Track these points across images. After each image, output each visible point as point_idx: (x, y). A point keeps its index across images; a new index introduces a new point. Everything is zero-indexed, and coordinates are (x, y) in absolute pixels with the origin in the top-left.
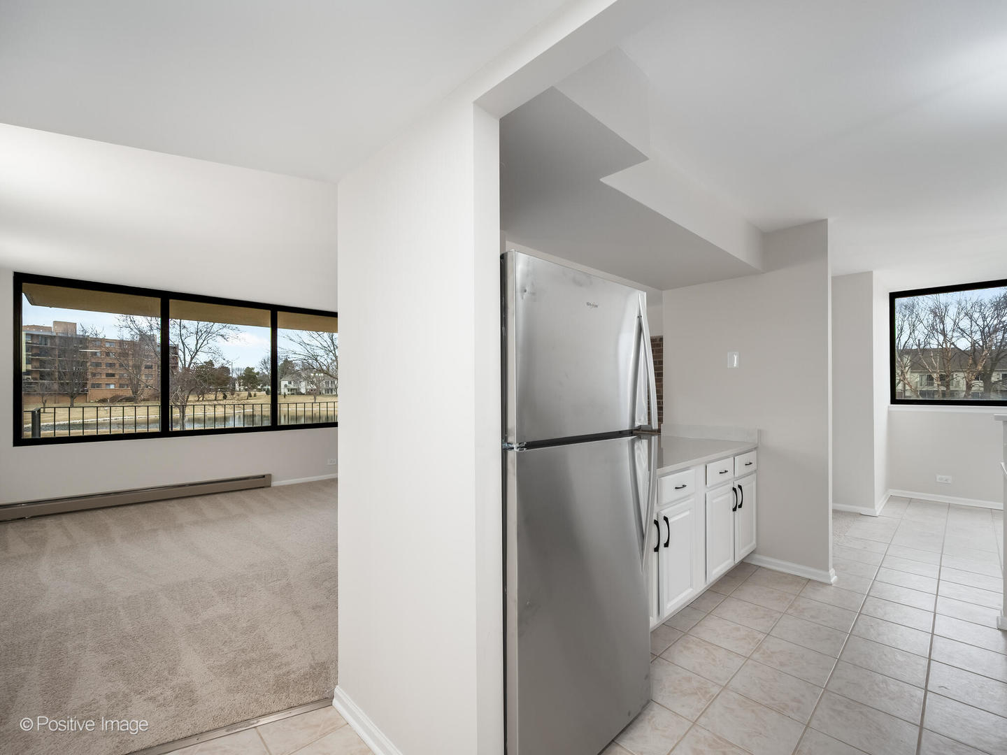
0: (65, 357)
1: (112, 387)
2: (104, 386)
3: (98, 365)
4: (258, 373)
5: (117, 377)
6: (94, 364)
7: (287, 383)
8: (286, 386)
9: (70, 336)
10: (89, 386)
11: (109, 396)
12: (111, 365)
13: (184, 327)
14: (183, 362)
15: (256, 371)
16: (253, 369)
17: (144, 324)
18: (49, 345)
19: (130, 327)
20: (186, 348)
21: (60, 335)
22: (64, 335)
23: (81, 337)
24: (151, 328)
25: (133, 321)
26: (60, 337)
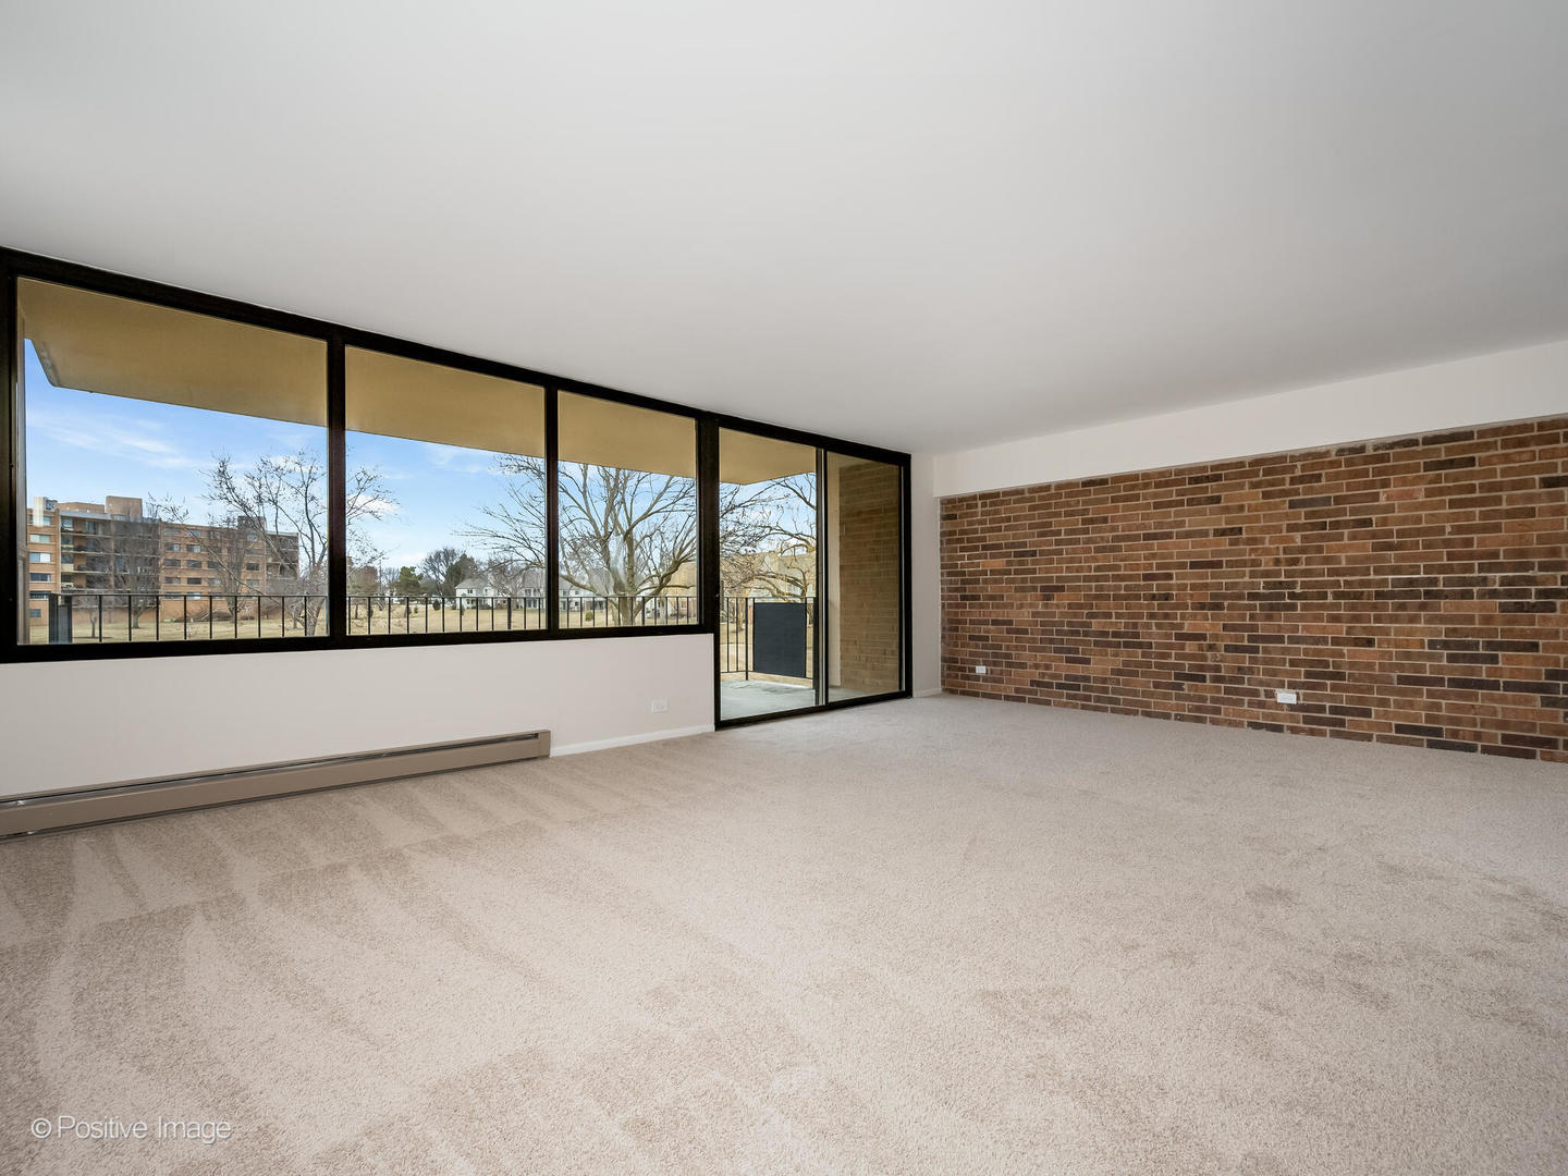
0: (125, 551)
3: (175, 563)
4: (421, 577)
5: (204, 583)
6: (169, 563)
7: (465, 592)
8: (464, 595)
9: (132, 520)
10: (161, 596)
12: (196, 565)
13: (313, 498)
14: (311, 554)
15: (418, 572)
16: (413, 569)
17: (249, 495)
18: (100, 534)
19: (226, 498)
20: (314, 532)
21: (118, 519)
22: (122, 519)
23: (150, 522)
24: (260, 500)
25: (231, 489)
26: (118, 523)
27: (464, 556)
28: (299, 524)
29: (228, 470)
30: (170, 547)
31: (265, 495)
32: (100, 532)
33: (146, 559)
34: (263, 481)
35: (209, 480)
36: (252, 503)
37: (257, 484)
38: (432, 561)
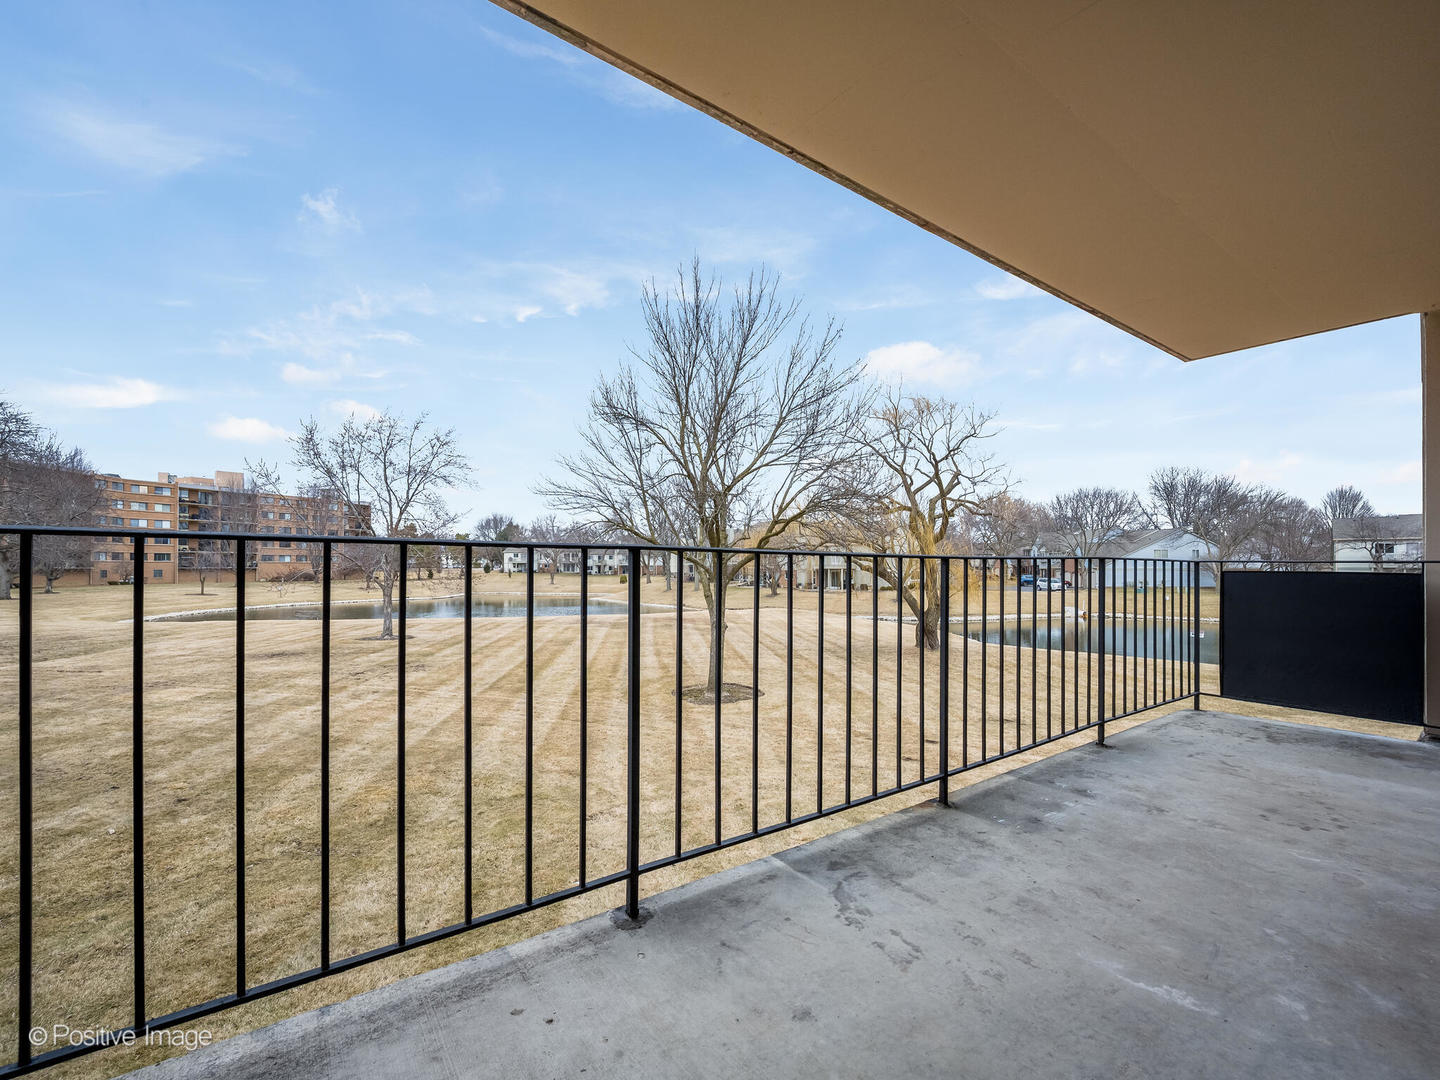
0: (229, 519)
1: (287, 559)
2: (277, 558)
4: (473, 541)
7: (512, 555)
8: (510, 559)
9: (235, 491)
10: (258, 558)
11: (285, 571)
13: (391, 463)
14: (389, 518)
15: (471, 538)
16: (467, 535)
17: (333, 461)
18: (210, 504)
19: (313, 464)
20: (393, 497)
21: (224, 490)
22: (227, 490)
23: (250, 492)
24: (343, 467)
25: (317, 455)
26: (224, 493)
27: (511, 523)
28: (378, 489)
29: (314, 438)
30: (265, 515)
31: (347, 461)
32: (210, 502)
33: (246, 525)
34: (346, 446)
35: (298, 446)
36: (336, 469)
37: (340, 449)
38: (485, 526)
